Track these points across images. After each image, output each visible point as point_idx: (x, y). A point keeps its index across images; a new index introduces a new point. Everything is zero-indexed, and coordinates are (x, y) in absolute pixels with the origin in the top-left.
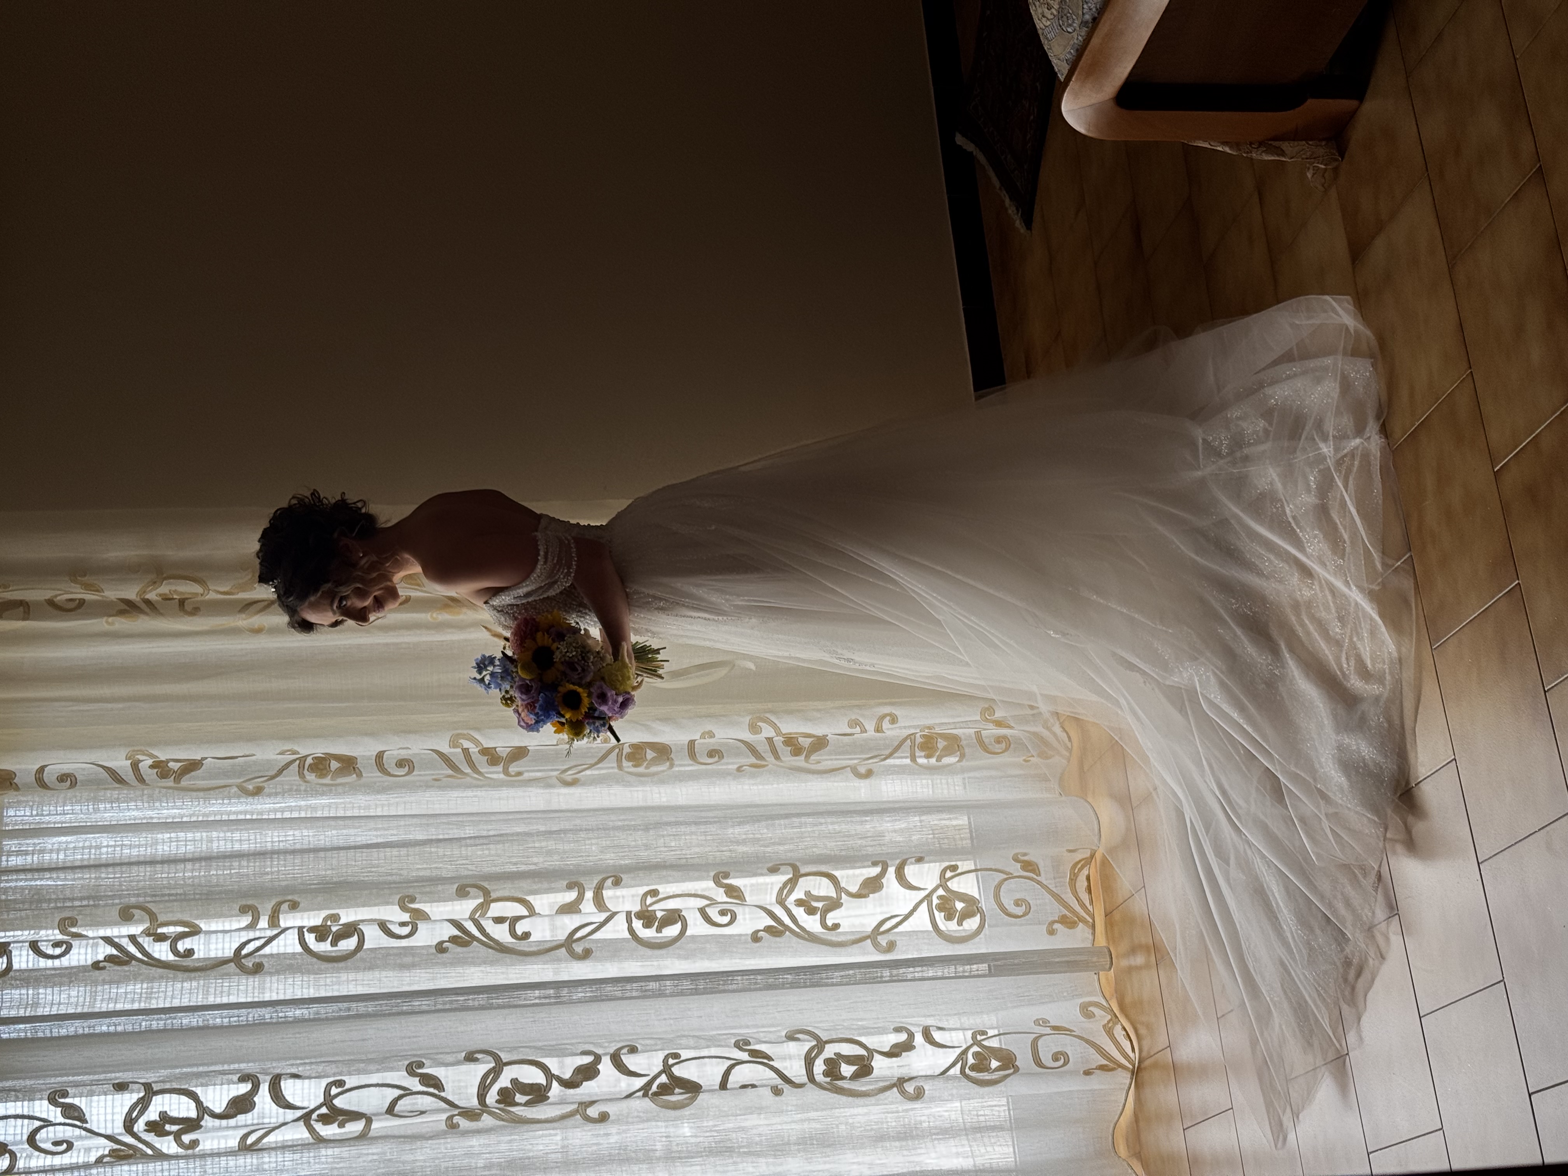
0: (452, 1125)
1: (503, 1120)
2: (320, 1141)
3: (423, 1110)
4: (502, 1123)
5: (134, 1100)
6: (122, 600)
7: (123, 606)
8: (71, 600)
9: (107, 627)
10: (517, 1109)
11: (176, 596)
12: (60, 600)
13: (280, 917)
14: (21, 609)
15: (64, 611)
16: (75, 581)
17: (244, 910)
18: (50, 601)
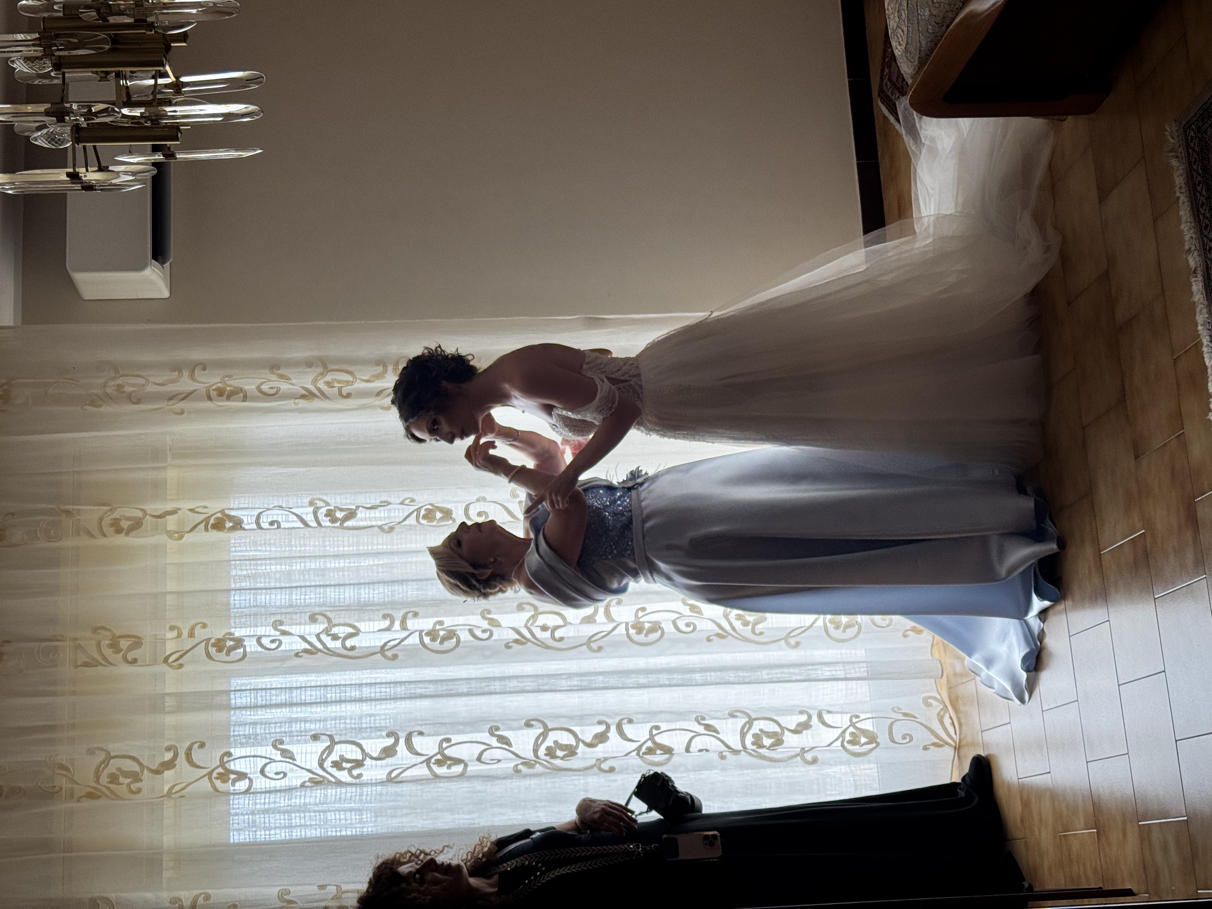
0: (517, 771)
1: (549, 769)
2: (436, 777)
3: (499, 758)
4: (548, 771)
5: (324, 748)
6: (303, 388)
7: (304, 392)
8: (272, 388)
9: (294, 406)
10: (557, 762)
11: (336, 385)
12: (264, 387)
13: (407, 622)
14: (241, 394)
15: (267, 396)
16: (273, 373)
17: (385, 617)
18: (259, 388)
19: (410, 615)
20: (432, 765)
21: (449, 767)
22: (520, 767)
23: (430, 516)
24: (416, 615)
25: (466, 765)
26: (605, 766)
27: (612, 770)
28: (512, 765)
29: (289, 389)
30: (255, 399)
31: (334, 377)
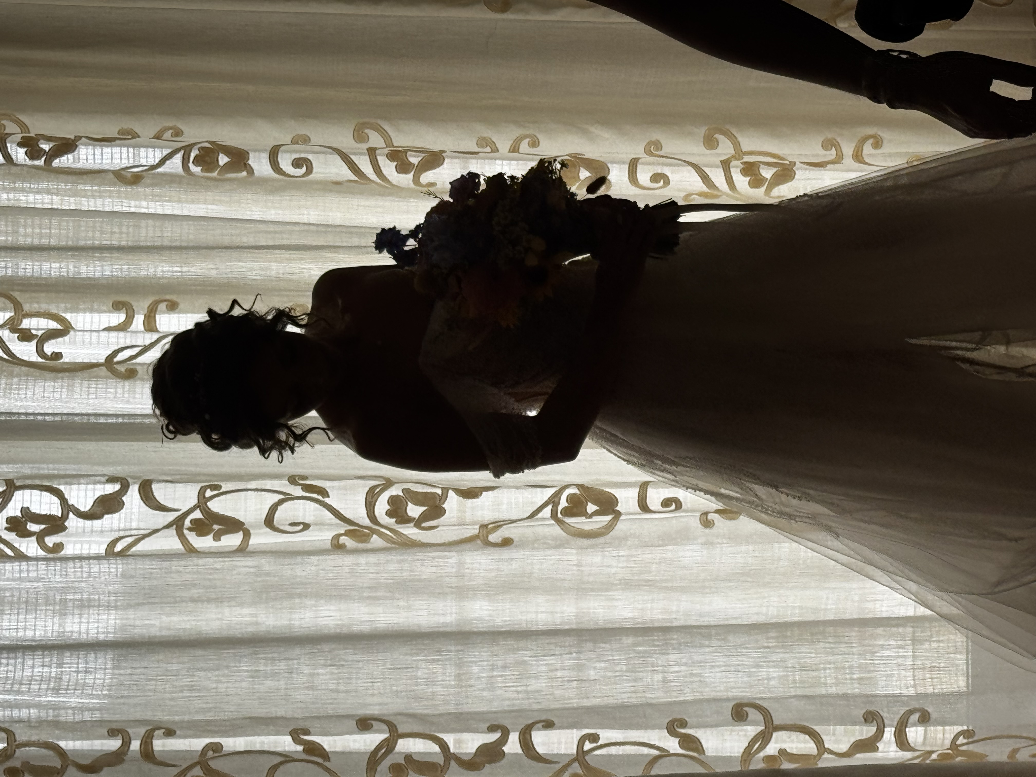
0: (338, 544)
1: (395, 543)
2: (193, 551)
3: (307, 519)
10: (410, 531)
13: (157, 317)
17: (117, 306)
19: (162, 306)
20: (186, 532)
21: (217, 537)
22: (343, 539)
23: (207, 159)
24: (173, 307)
25: (247, 534)
26: (494, 537)
27: (507, 542)
28: (328, 535)
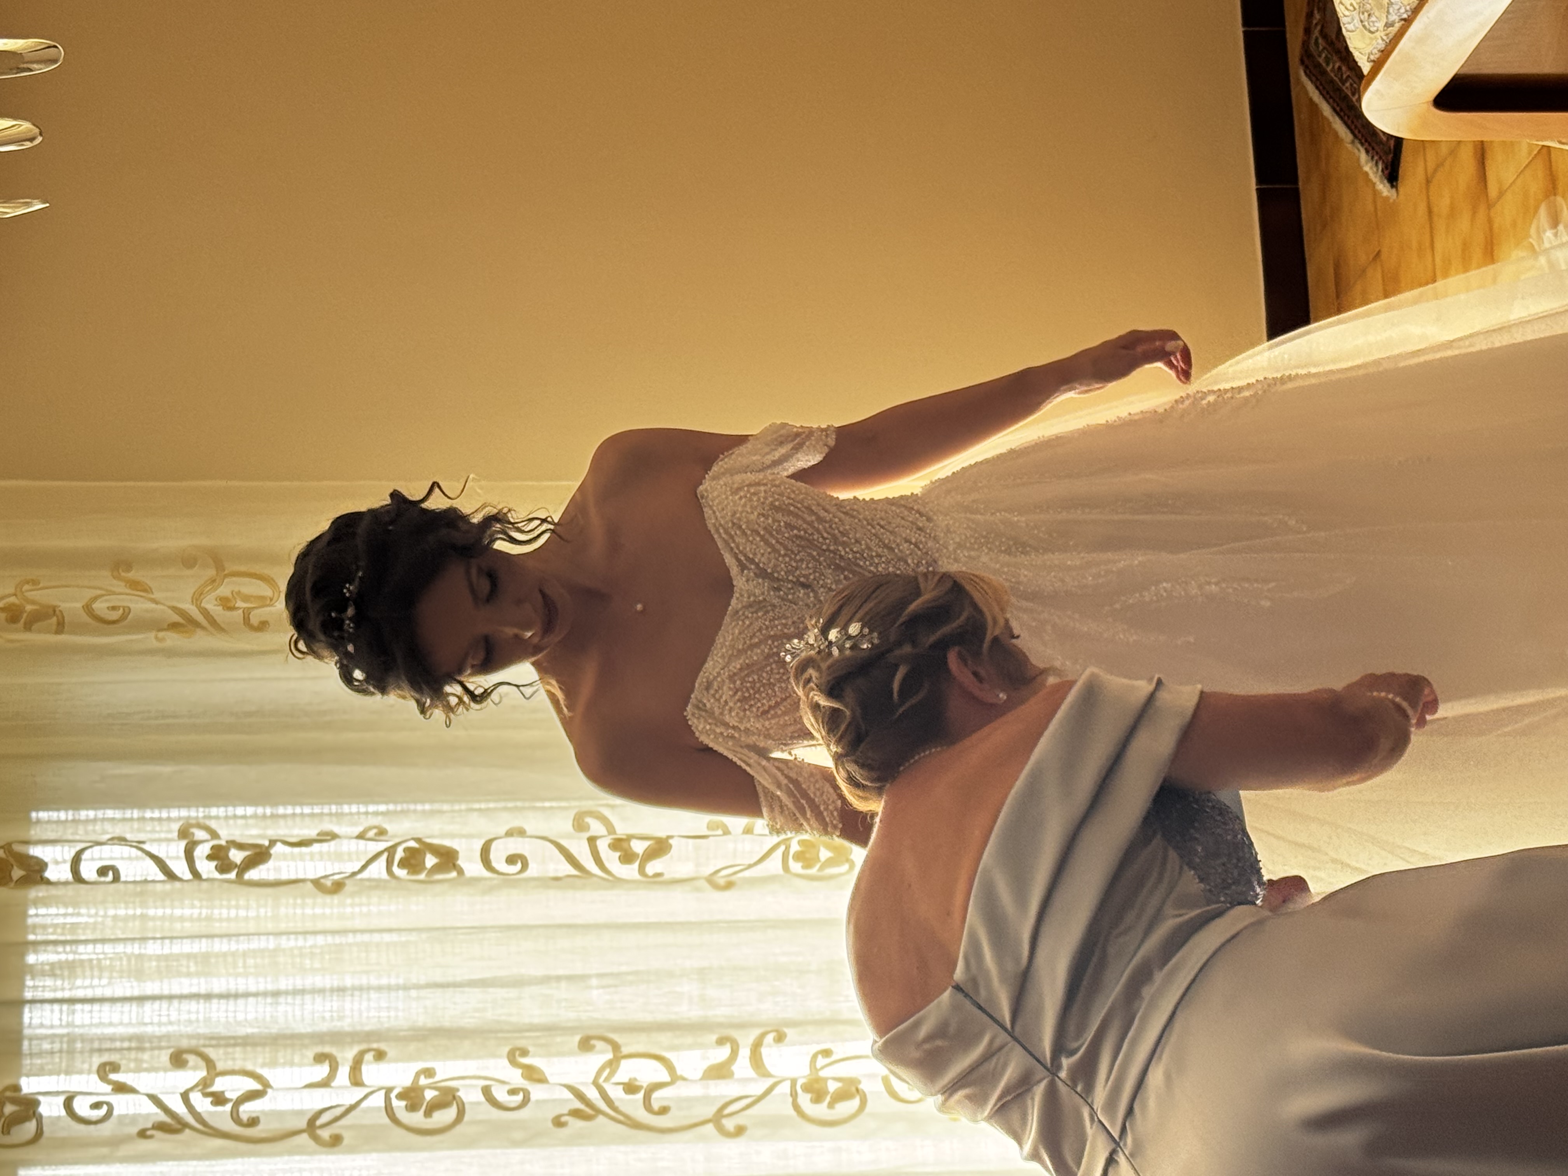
6: (174, 609)
7: (177, 618)
8: (114, 608)
9: (156, 644)
11: (240, 604)
12: (100, 607)
13: (364, 1069)
14: (54, 619)
15: (105, 623)
16: (118, 578)
17: (319, 1058)
18: (88, 609)
19: (369, 1057)
23: (413, 862)
24: (380, 1056)
29: (147, 611)
30: (79, 628)
31: (236, 589)
